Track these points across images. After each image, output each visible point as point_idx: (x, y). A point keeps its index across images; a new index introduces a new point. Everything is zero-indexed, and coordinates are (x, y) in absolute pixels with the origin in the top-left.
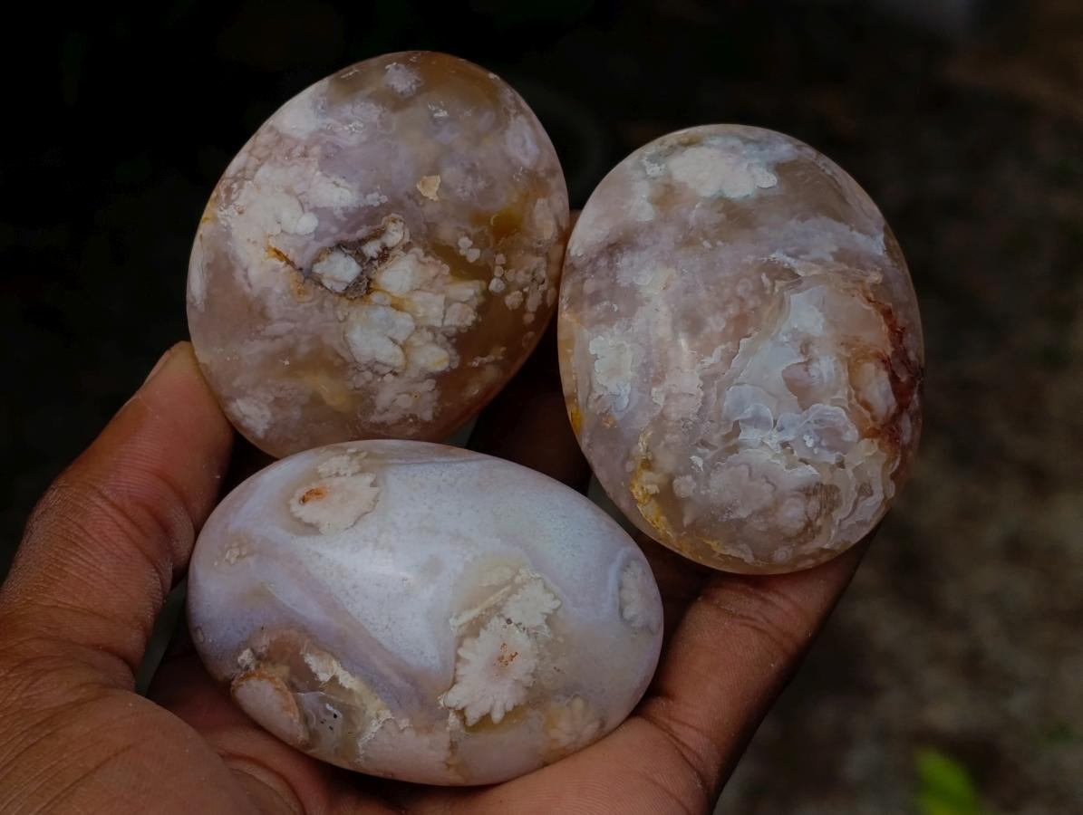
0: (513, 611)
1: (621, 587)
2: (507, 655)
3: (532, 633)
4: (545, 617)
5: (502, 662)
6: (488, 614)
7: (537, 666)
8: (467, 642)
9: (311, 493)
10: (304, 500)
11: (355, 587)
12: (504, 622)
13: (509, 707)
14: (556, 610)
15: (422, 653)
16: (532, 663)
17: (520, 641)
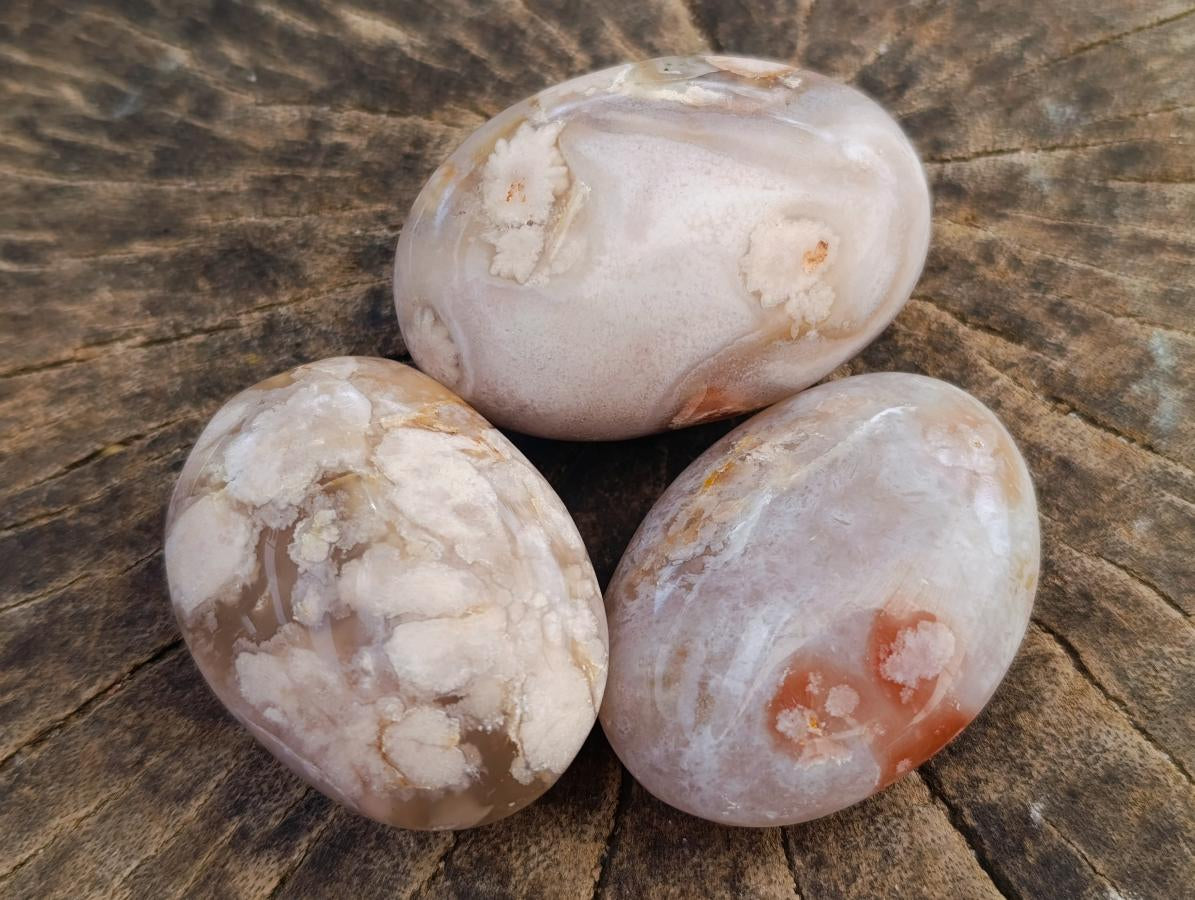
0: (532, 235)
1: (450, 338)
2: (516, 194)
3: (501, 227)
4: (498, 250)
5: (518, 185)
6: (555, 218)
7: (483, 203)
8: (563, 184)
9: (822, 257)
10: (823, 245)
11: (708, 173)
12: (535, 219)
13: (492, 157)
14: (492, 262)
15: (602, 148)
16: (489, 203)
17: (511, 213)
